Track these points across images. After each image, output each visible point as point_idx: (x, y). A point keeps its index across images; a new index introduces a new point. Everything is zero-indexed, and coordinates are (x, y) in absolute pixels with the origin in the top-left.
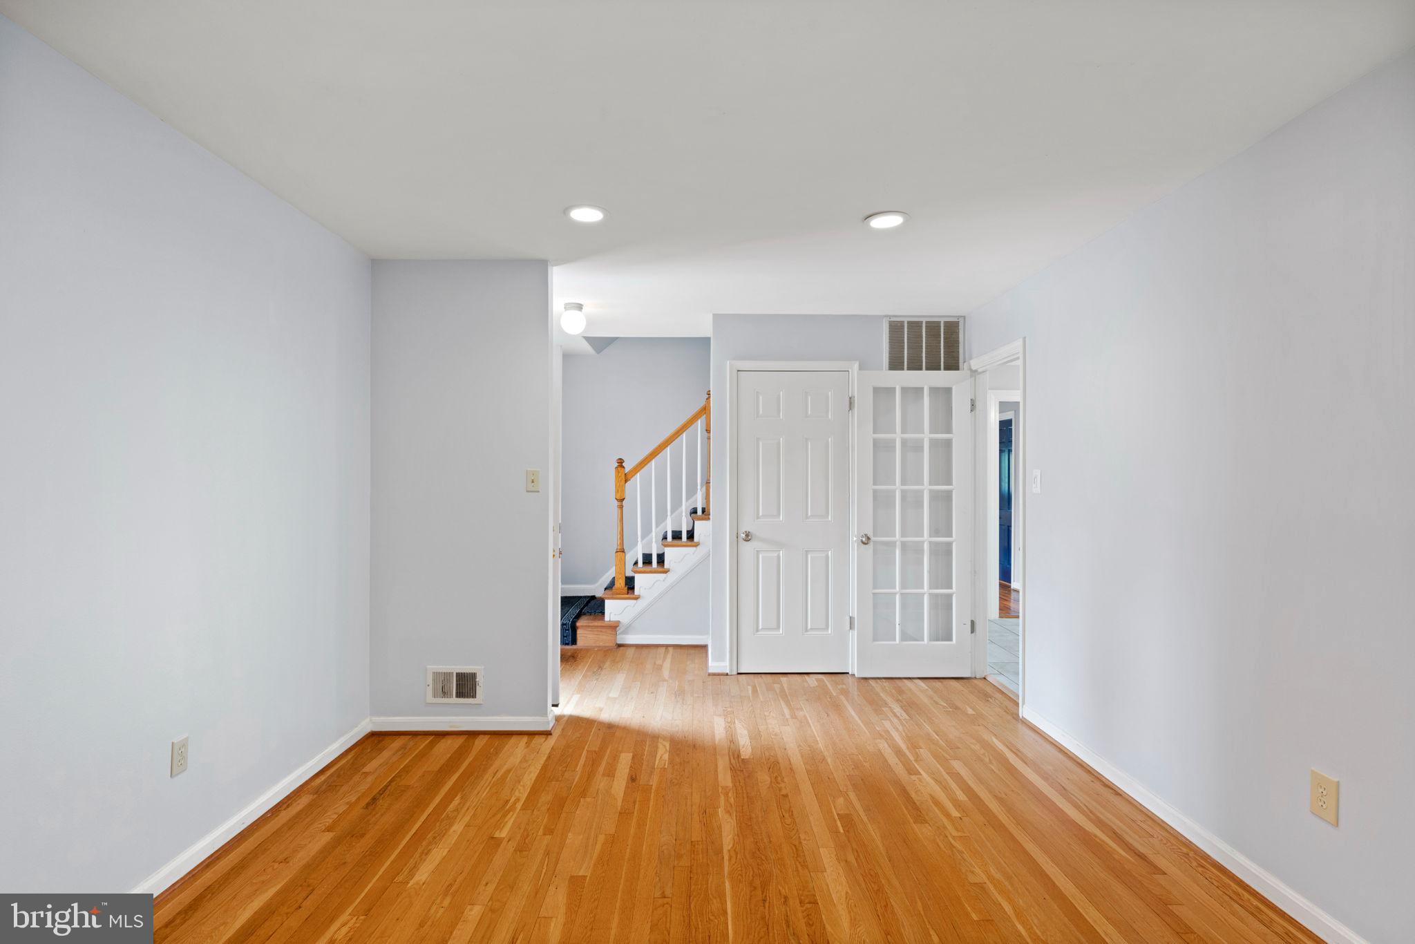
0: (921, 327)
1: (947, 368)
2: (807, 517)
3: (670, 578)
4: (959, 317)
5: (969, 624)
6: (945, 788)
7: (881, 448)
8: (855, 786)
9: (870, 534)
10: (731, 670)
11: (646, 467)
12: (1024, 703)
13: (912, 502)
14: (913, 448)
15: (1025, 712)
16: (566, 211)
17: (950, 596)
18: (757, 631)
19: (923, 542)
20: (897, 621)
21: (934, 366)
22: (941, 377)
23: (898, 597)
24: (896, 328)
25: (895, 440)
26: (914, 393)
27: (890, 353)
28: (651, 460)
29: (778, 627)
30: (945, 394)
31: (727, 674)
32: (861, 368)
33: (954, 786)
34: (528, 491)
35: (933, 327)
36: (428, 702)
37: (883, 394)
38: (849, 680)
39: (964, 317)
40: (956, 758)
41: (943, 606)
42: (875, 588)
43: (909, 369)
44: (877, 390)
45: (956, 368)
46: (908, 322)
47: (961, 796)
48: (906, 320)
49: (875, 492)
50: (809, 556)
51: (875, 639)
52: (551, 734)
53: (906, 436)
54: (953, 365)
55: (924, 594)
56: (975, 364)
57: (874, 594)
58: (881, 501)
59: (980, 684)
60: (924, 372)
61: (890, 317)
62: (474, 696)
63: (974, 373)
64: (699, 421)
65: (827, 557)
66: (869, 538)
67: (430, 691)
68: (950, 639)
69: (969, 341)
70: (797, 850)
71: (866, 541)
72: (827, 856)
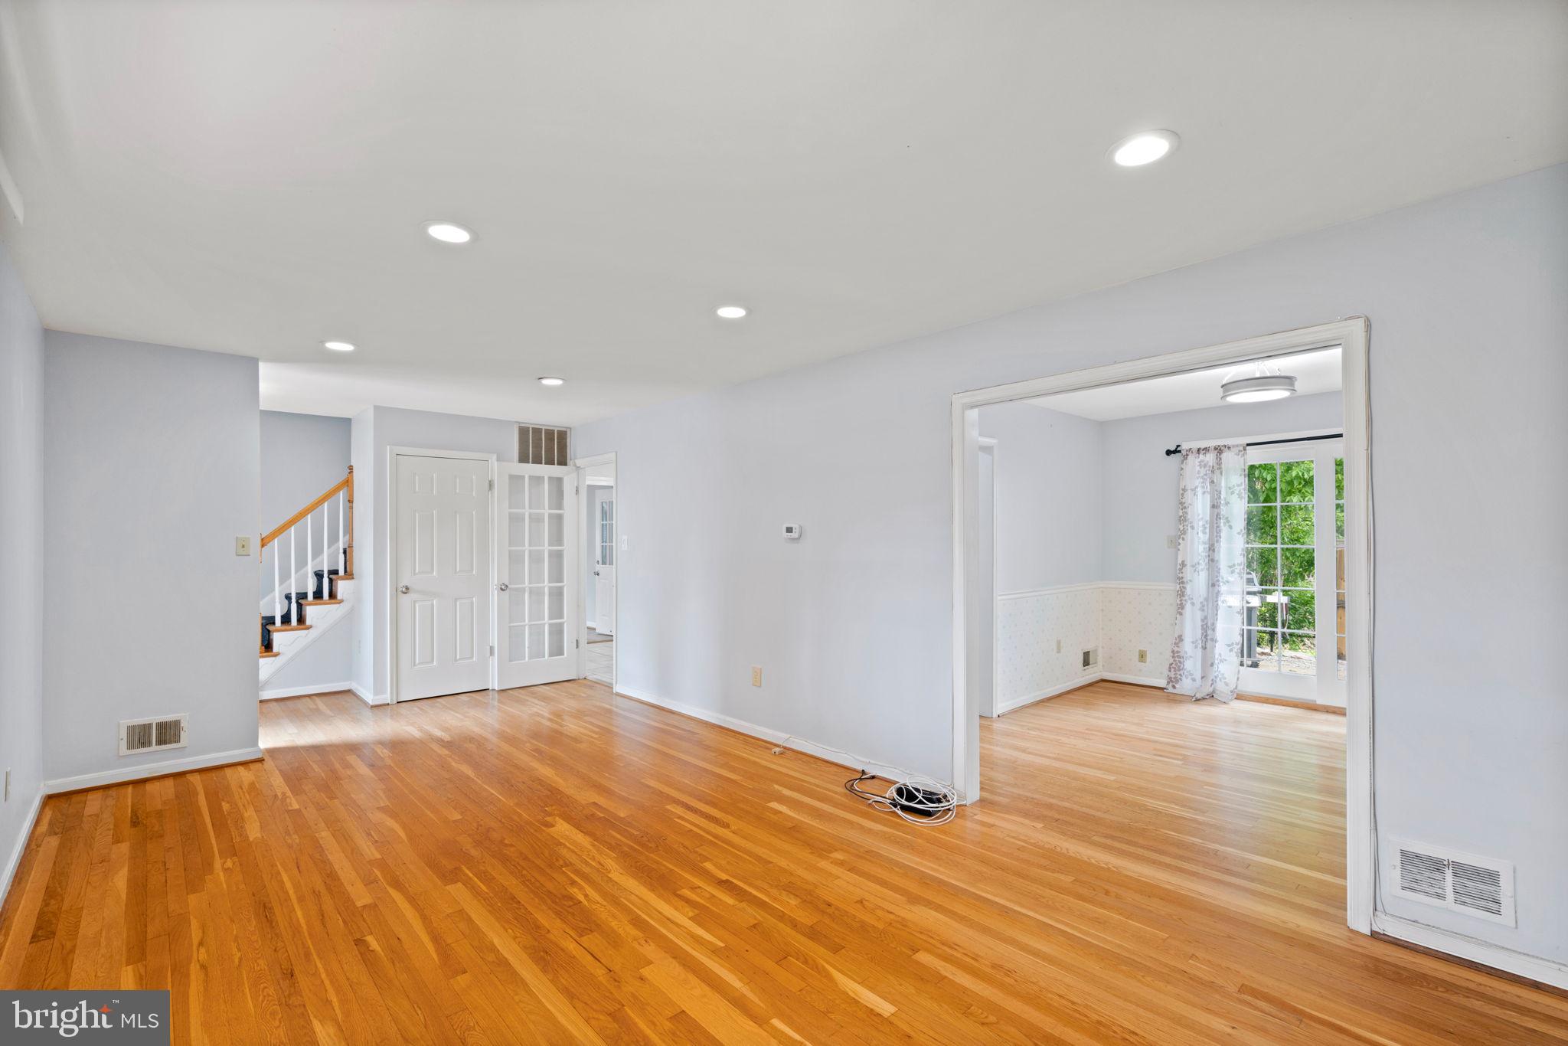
0: (541, 432)
1: (560, 463)
2: (456, 572)
3: (311, 635)
4: (567, 428)
5: (575, 642)
6: (586, 728)
7: (515, 520)
8: (531, 738)
9: (507, 583)
10: (391, 699)
11: (286, 532)
12: (616, 683)
13: (536, 558)
14: (536, 520)
15: (618, 689)
16: (323, 342)
17: (561, 625)
18: (415, 665)
19: (544, 587)
20: (527, 646)
21: (550, 462)
22: (555, 470)
23: (527, 628)
24: (523, 432)
25: (525, 515)
26: (537, 480)
27: (520, 449)
28: (290, 527)
29: (433, 661)
30: (558, 482)
31: (388, 704)
32: (498, 460)
33: (591, 727)
34: (237, 555)
35: (550, 433)
36: (121, 754)
37: (515, 480)
38: (491, 693)
39: (570, 428)
40: (585, 716)
41: (557, 632)
42: (510, 623)
43: (533, 463)
44: (511, 477)
45: (566, 464)
46: (533, 428)
47: (597, 730)
48: (531, 426)
49: (510, 551)
50: (458, 603)
51: (510, 661)
52: (264, 760)
53: (531, 511)
54: (563, 462)
55: (545, 624)
56: (579, 462)
57: (510, 627)
58: (515, 559)
59: (585, 682)
60: (543, 466)
61: (519, 423)
62: (178, 741)
63: (578, 468)
64: (341, 492)
65: (472, 603)
66: (507, 586)
67: (124, 744)
68: (562, 654)
69: (574, 445)
70: (516, 766)
71: (503, 588)
72: (535, 764)
